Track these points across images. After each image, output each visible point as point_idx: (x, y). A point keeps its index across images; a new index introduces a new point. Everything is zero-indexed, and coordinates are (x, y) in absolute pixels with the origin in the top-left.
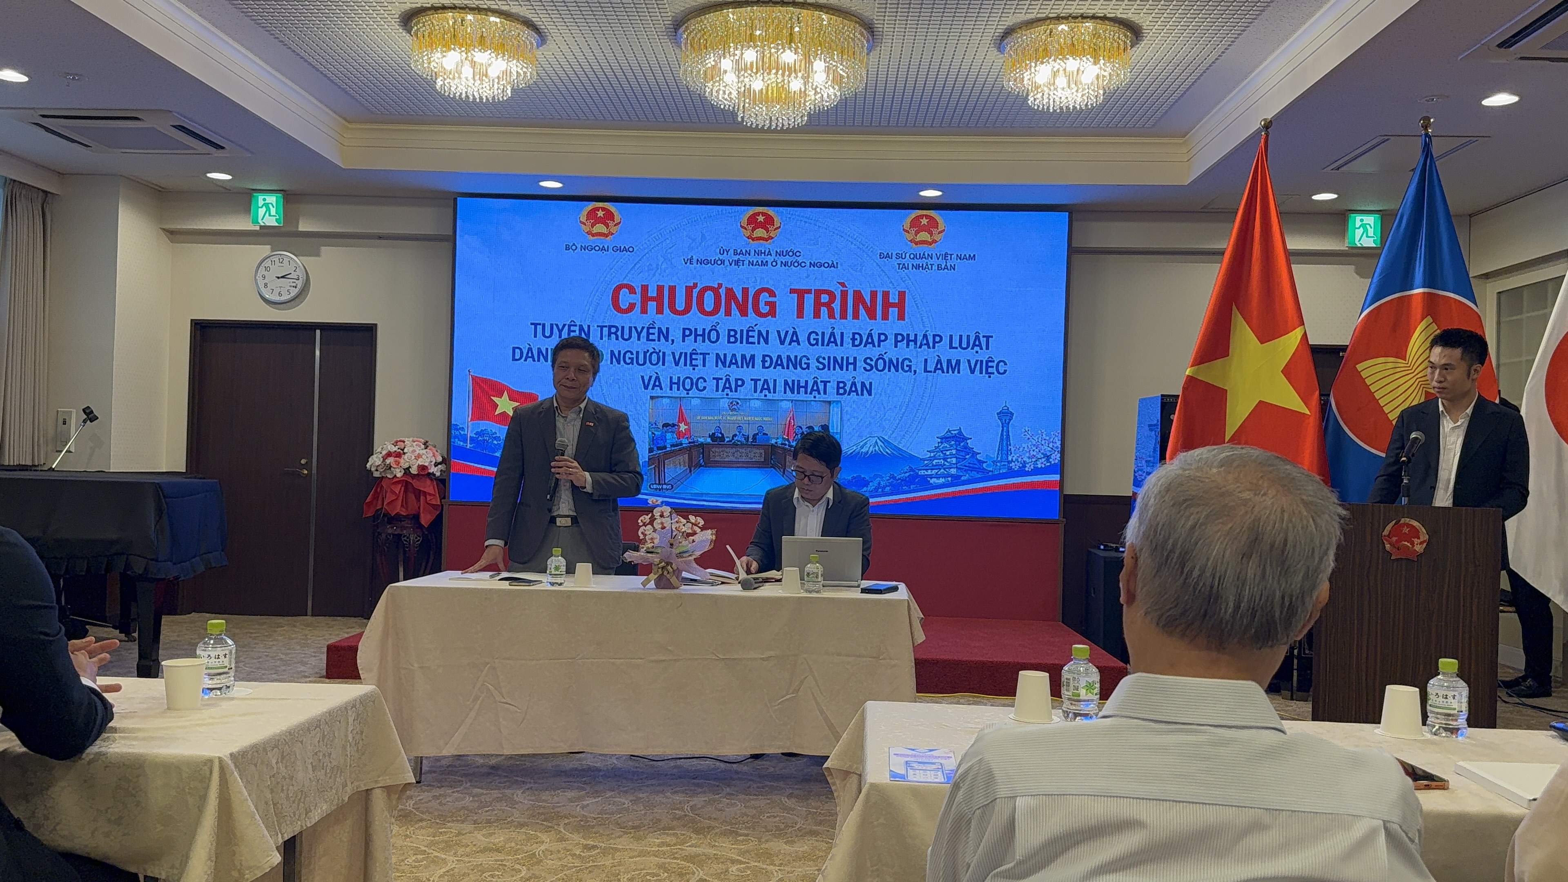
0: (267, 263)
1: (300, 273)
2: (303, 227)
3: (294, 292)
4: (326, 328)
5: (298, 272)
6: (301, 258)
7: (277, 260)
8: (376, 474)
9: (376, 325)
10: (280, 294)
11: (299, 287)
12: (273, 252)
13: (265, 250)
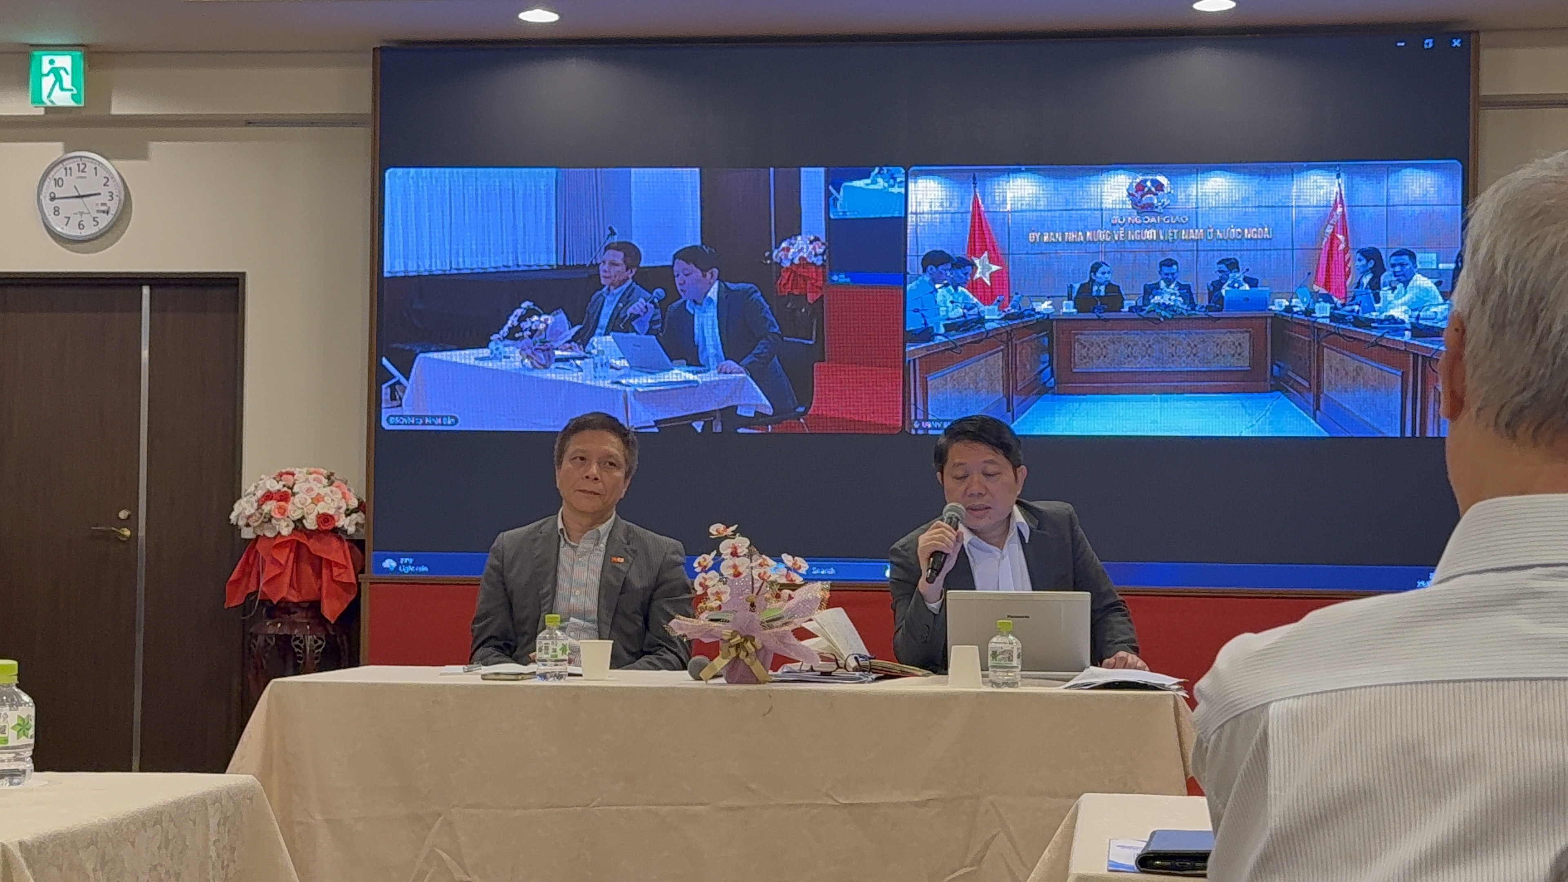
0: (59, 172)
1: (115, 187)
2: (119, 108)
3: (105, 221)
4: (158, 281)
5: (111, 187)
6: (116, 162)
7: (74, 166)
8: (247, 534)
9: (244, 274)
10: (81, 226)
11: (113, 211)
12: (66, 152)
13: (55, 149)
